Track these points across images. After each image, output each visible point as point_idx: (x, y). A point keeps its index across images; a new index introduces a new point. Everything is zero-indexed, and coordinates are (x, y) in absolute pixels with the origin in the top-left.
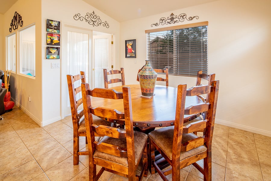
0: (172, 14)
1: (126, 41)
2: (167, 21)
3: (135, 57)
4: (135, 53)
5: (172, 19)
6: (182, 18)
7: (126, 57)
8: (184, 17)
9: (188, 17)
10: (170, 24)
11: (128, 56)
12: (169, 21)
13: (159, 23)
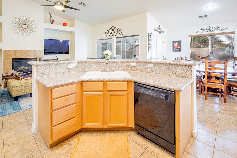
0: (209, 27)
1: (173, 42)
2: (205, 30)
3: (180, 51)
4: (180, 49)
5: (209, 29)
6: (216, 29)
7: (173, 51)
8: (218, 28)
9: (220, 29)
10: (208, 32)
11: (174, 50)
12: (207, 30)
13: (199, 31)
